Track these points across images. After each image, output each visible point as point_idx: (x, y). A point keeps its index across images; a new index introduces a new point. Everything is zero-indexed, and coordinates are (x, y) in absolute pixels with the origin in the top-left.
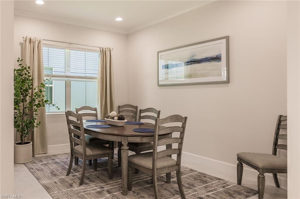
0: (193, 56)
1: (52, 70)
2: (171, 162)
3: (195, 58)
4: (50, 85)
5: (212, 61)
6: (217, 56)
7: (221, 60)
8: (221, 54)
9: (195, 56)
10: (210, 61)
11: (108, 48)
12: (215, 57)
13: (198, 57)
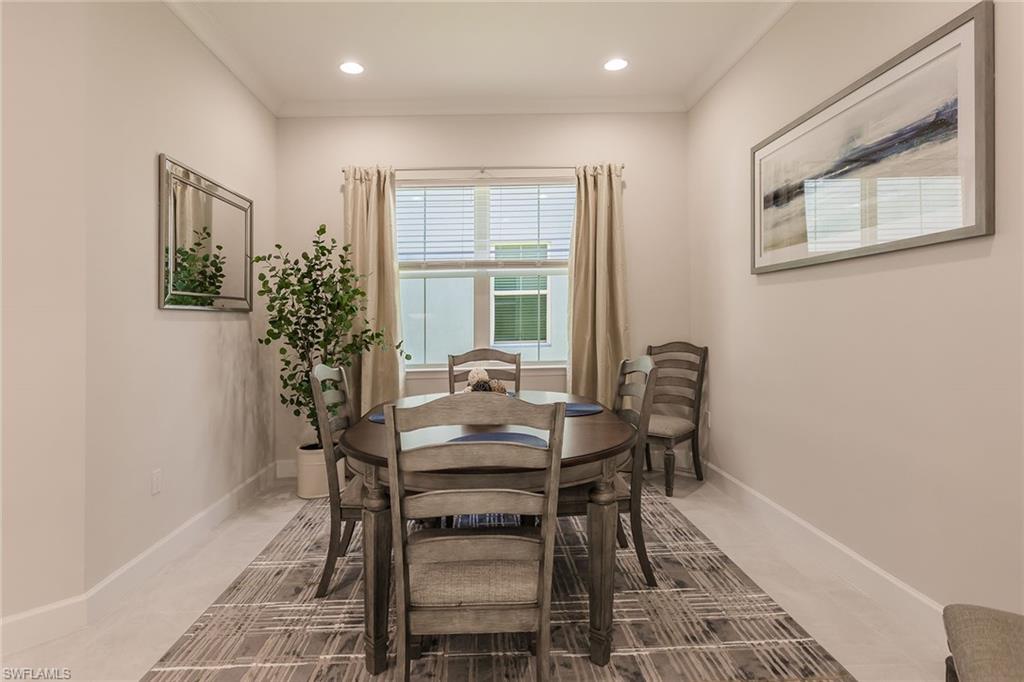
0: (852, 139)
1: (545, 246)
2: (505, 590)
3: (859, 143)
4: (542, 292)
5: (922, 142)
6: (938, 114)
7: (956, 128)
8: (956, 101)
9: (859, 137)
10: (912, 146)
11: (601, 167)
12: (932, 119)
13: (871, 138)
